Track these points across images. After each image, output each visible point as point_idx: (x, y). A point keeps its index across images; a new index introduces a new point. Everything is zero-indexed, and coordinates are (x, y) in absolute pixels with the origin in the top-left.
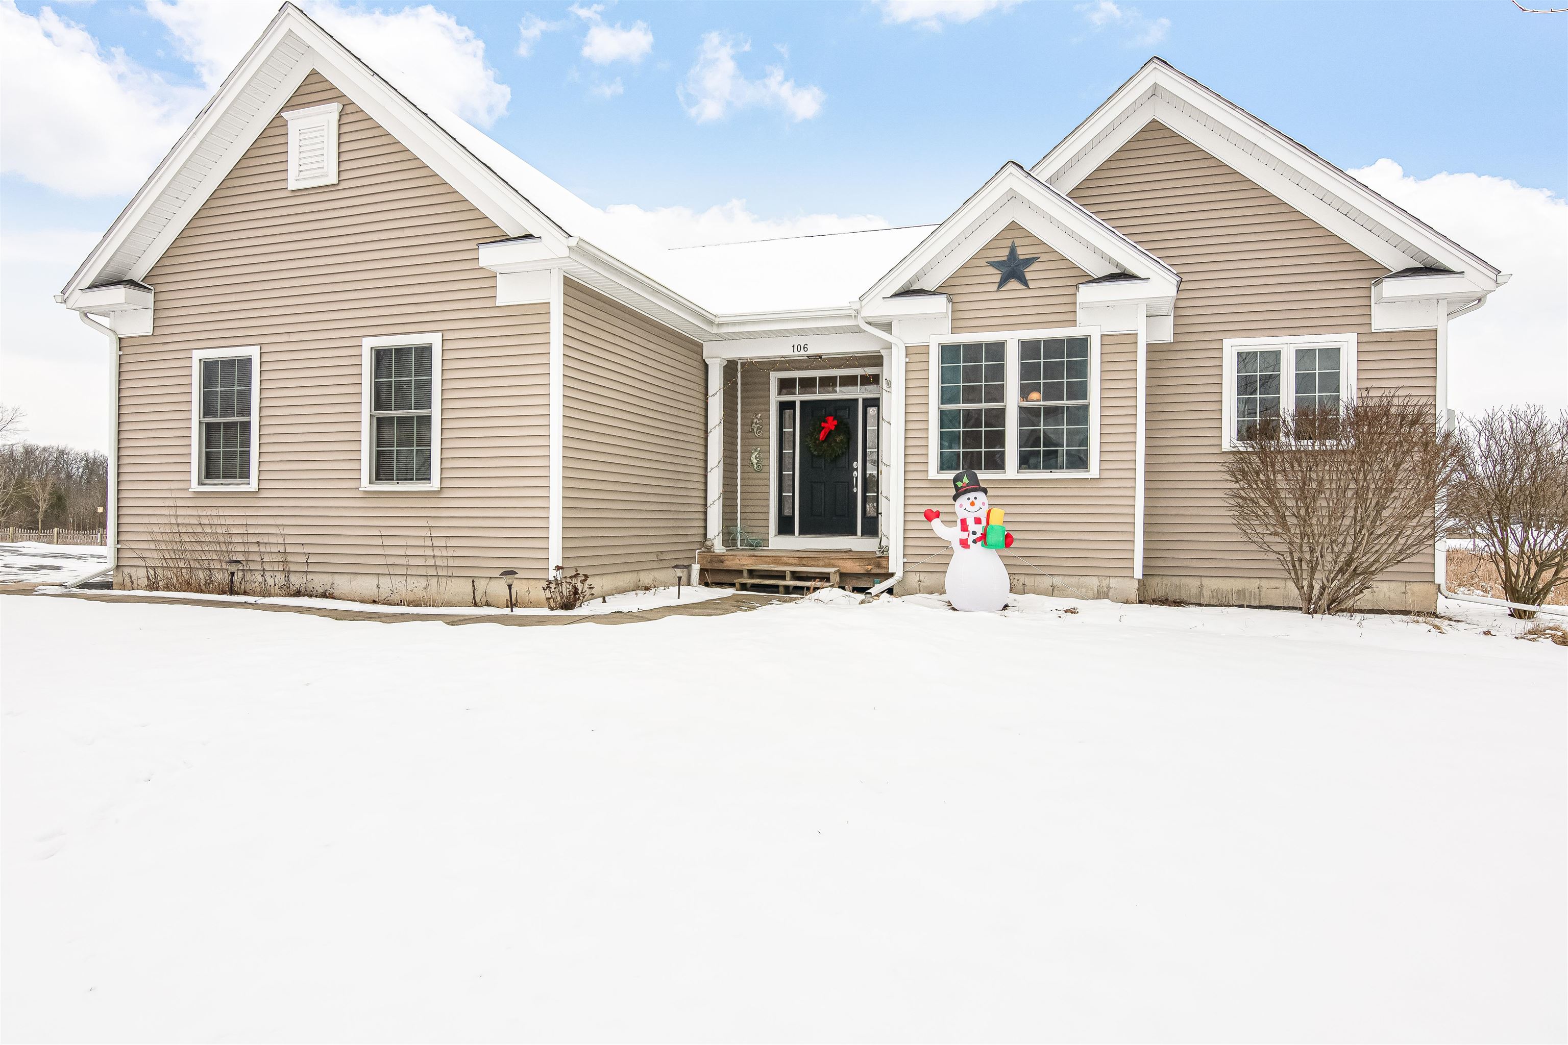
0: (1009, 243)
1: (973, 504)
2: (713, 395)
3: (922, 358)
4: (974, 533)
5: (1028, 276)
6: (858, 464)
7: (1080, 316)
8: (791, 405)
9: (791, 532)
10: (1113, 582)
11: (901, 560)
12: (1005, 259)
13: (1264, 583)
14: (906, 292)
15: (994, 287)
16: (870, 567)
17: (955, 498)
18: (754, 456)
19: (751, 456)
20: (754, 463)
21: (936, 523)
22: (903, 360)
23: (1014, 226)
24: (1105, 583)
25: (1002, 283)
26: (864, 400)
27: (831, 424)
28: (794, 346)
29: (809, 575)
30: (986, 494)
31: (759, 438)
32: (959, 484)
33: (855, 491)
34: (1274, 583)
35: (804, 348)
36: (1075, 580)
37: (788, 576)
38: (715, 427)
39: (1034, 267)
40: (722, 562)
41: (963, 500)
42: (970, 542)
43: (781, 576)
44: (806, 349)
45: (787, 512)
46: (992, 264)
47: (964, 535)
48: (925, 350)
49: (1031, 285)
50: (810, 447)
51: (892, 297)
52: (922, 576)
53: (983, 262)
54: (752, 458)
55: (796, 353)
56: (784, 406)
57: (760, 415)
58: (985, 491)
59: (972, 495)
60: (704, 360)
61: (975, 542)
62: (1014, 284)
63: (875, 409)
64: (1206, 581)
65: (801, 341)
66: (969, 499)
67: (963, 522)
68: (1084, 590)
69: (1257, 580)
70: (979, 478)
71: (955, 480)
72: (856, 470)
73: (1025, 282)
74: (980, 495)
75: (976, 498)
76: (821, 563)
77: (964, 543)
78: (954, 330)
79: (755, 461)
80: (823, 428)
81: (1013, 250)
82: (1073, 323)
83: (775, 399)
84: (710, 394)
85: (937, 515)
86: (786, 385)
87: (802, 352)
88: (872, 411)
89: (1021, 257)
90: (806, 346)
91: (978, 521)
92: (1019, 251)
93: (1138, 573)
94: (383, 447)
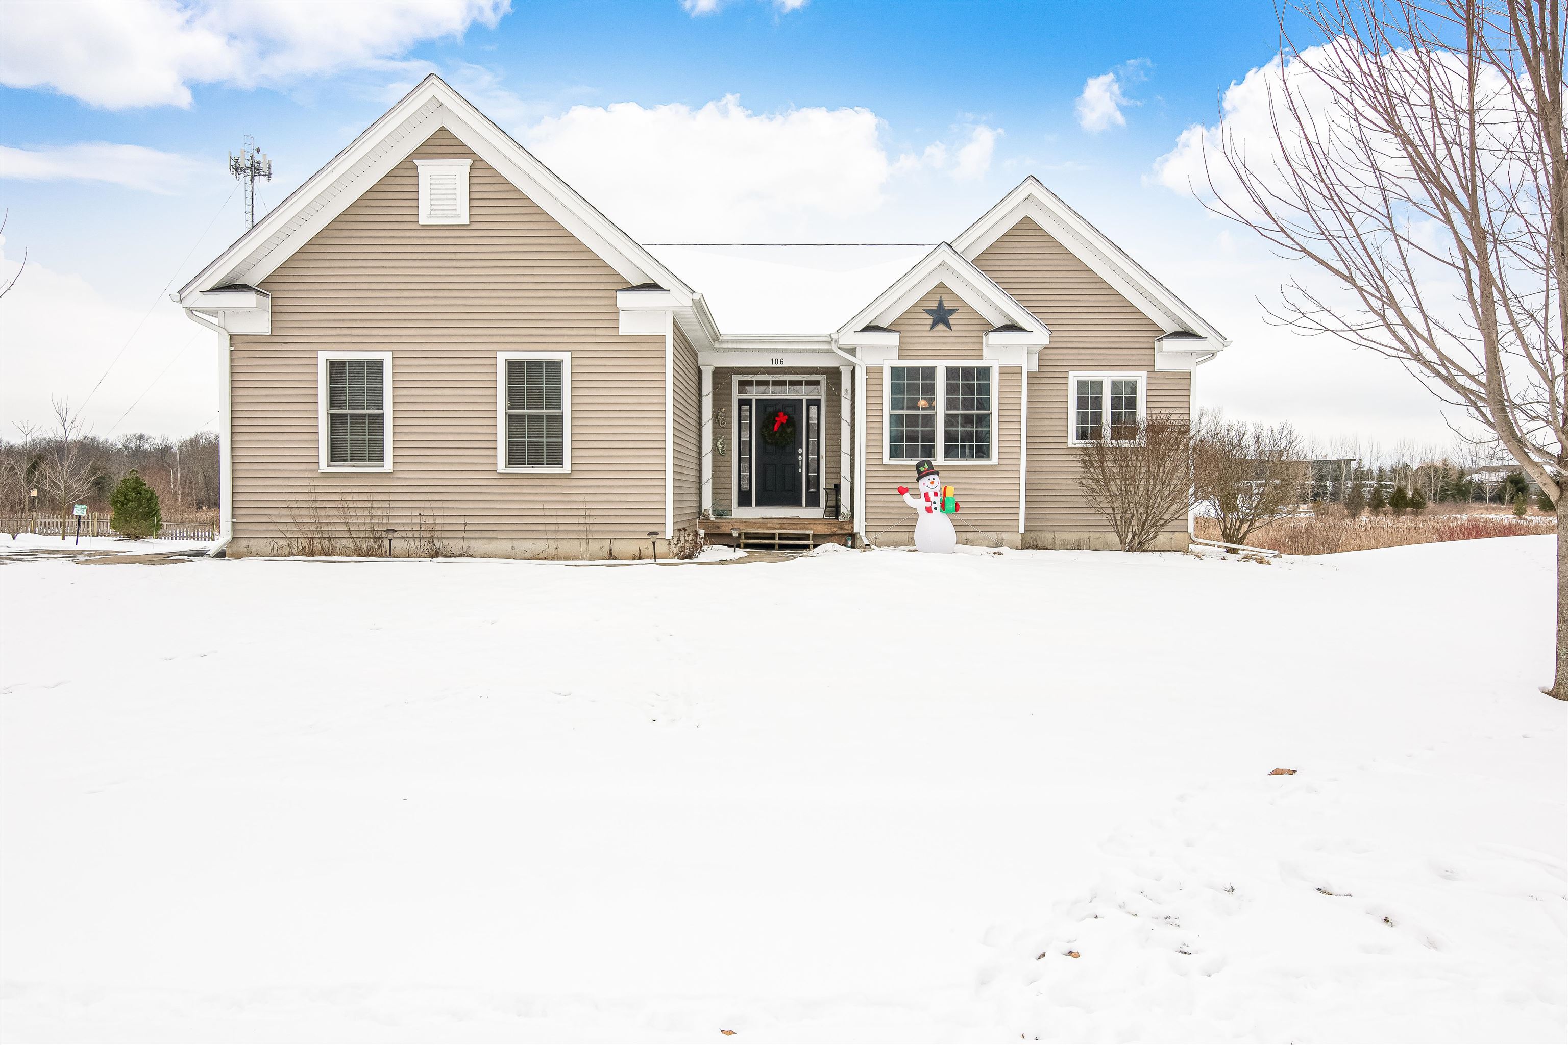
0: (938, 297)
1: (932, 483)
2: (707, 395)
3: (878, 376)
4: (935, 503)
5: (951, 322)
6: (804, 450)
7: (986, 352)
8: (748, 402)
9: (749, 504)
10: (1006, 536)
11: (863, 523)
12: (935, 308)
13: (1093, 535)
14: (869, 328)
15: (929, 328)
16: (835, 529)
17: (918, 479)
18: (719, 443)
19: (717, 442)
20: (719, 449)
21: (907, 497)
22: (865, 377)
23: (941, 285)
24: (1000, 536)
25: (933, 326)
26: (807, 400)
27: (782, 419)
28: (772, 360)
29: (790, 536)
30: (938, 475)
31: (723, 428)
32: (922, 469)
33: (800, 472)
34: (1098, 535)
35: (781, 362)
36: (982, 535)
37: (777, 538)
38: (709, 421)
39: (955, 316)
40: (718, 527)
41: (925, 480)
42: (933, 509)
43: (772, 536)
44: (782, 363)
45: (745, 487)
46: (927, 311)
47: (928, 504)
48: (880, 370)
49: (953, 328)
50: (765, 436)
51: (860, 331)
52: (878, 534)
53: (921, 309)
54: (718, 445)
55: (774, 365)
56: (741, 402)
57: (724, 409)
58: (937, 473)
59: (931, 477)
60: (699, 367)
61: (936, 508)
62: (941, 327)
63: (816, 408)
64: (1058, 535)
65: (779, 356)
66: (929, 479)
67: (926, 495)
68: (987, 542)
69: (1088, 533)
70: (933, 464)
71: (918, 466)
72: (802, 454)
73: (949, 326)
74: (935, 476)
75: (934, 479)
76: (798, 527)
77: (929, 510)
78: (901, 357)
79: (720, 446)
80: (777, 421)
81: (941, 303)
82: (981, 357)
83: (736, 396)
84: (704, 394)
85: (907, 490)
87: (779, 365)
88: (813, 410)
89: (946, 308)
90: (782, 360)
91: (936, 494)
92: (945, 304)
93: (1022, 530)
94: (514, 438)
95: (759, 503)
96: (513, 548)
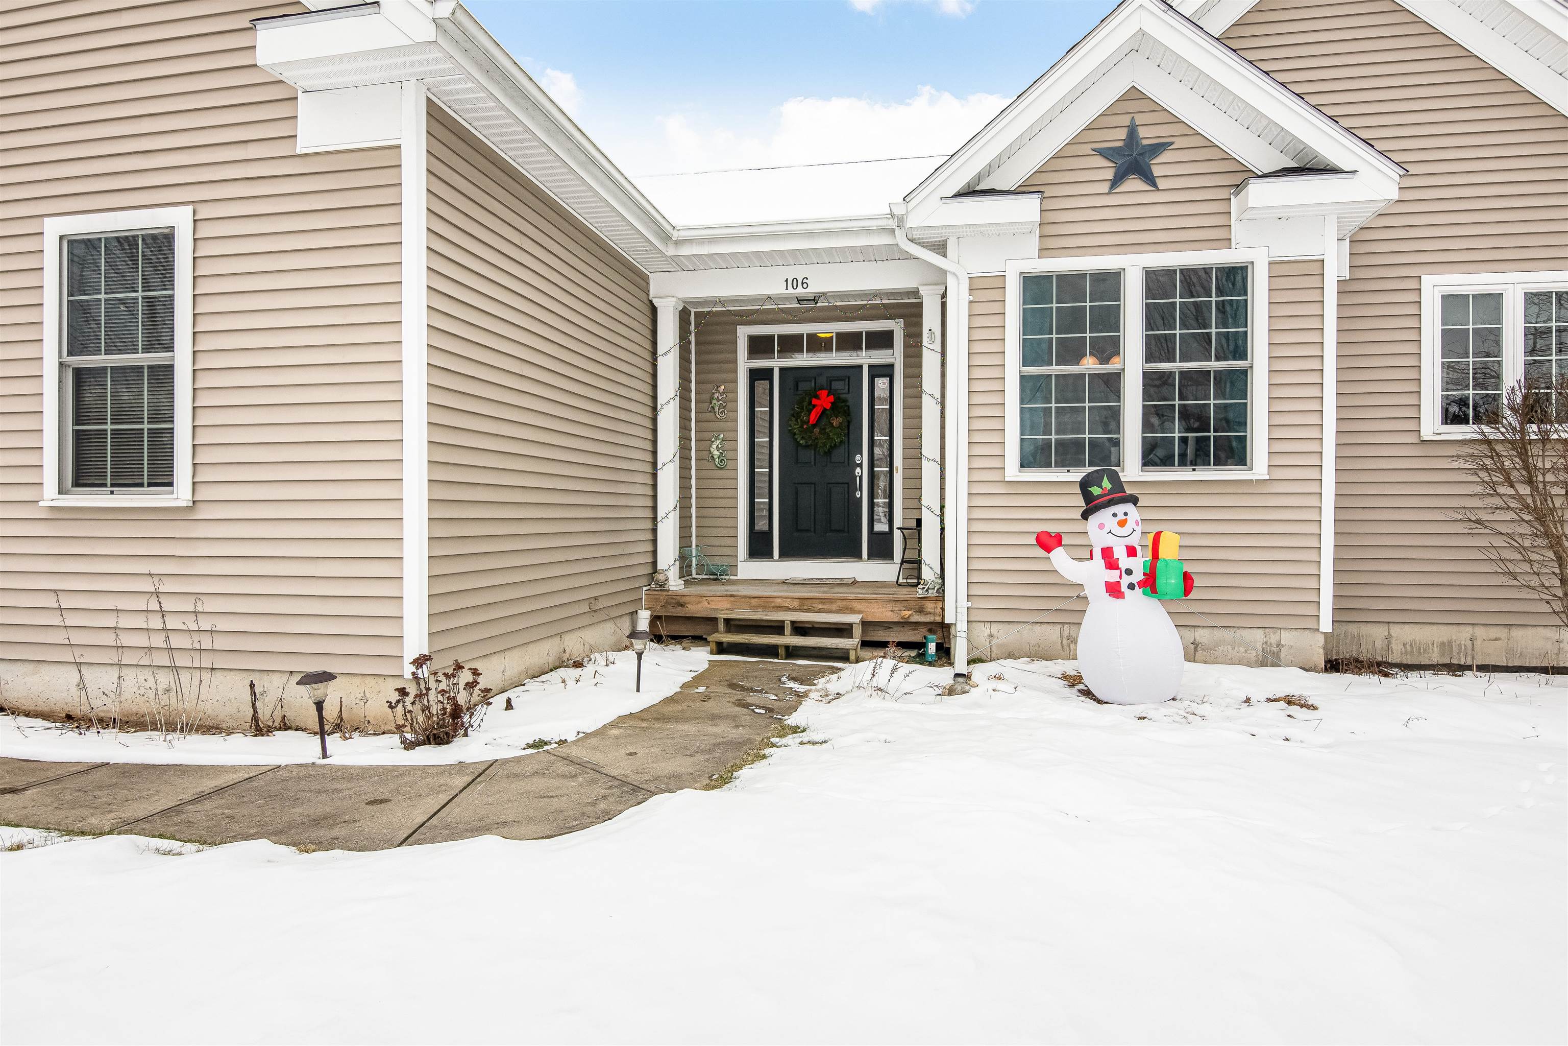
0: (1126, 120)
1: (1122, 524)
2: (665, 354)
3: (995, 295)
4: (1129, 572)
5: (1157, 171)
6: (863, 458)
7: (1238, 232)
8: (767, 374)
9: (768, 554)
10: (1287, 638)
11: (964, 604)
12: (1120, 144)
13: (1480, 632)
14: (969, 192)
15: (1105, 188)
16: (908, 613)
17: (1085, 516)
18: (714, 446)
19: (711, 446)
20: (715, 457)
21: (1059, 556)
22: (965, 297)
23: (1134, 94)
24: (1274, 639)
25: (1116, 182)
26: (871, 367)
27: (825, 401)
28: (787, 280)
29: (817, 626)
30: (1135, 504)
31: (721, 420)
32: (1096, 491)
33: (858, 496)
34: (1494, 632)
35: (803, 284)
36: (1228, 635)
37: (788, 630)
38: (668, 402)
39: (1165, 157)
40: (682, 605)
41: (1104, 516)
42: (1124, 588)
43: (777, 628)
44: (805, 285)
45: (762, 525)
46: (1102, 153)
47: (1113, 576)
48: (998, 283)
49: (1161, 184)
50: (795, 434)
51: (955, 196)
52: (995, 628)
53: (1087, 149)
54: (712, 450)
55: (790, 290)
56: (756, 375)
57: (723, 387)
58: (1134, 500)
59: (1120, 509)
60: (651, 301)
61: (1131, 587)
62: (1134, 184)
63: (886, 380)
64: (1395, 630)
65: (799, 272)
66: (1115, 515)
67: (1107, 553)
68: (1242, 649)
69: (1470, 628)
70: (1123, 479)
71: (1085, 485)
72: (861, 465)
73: (1151, 180)
74: (1129, 507)
75: (1126, 514)
76: (833, 607)
77: (1114, 590)
78: (1043, 252)
79: (716, 453)
80: (814, 406)
81: (1132, 131)
82: (1227, 242)
83: (744, 363)
84: (660, 351)
85: (1058, 540)
86: (759, 346)
87: (800, 290)
88: (882, 384)
89: (1145, 142)
90: (805, 280)
91: (1131, 552)
92: (1143, 132)
93: (1326, 625)
94: (88, 424)
95: (785, 553)
96: (82, 685)
